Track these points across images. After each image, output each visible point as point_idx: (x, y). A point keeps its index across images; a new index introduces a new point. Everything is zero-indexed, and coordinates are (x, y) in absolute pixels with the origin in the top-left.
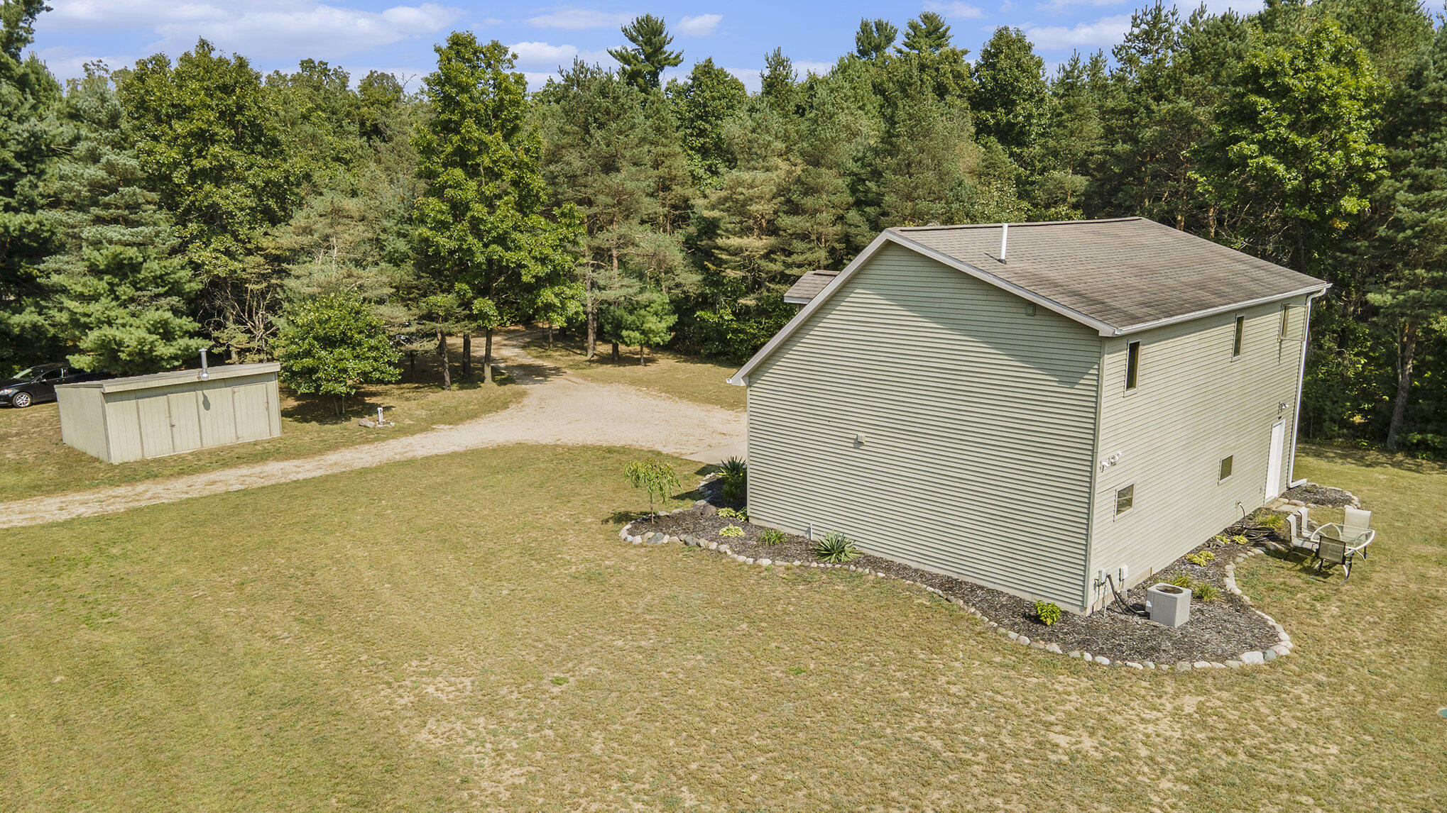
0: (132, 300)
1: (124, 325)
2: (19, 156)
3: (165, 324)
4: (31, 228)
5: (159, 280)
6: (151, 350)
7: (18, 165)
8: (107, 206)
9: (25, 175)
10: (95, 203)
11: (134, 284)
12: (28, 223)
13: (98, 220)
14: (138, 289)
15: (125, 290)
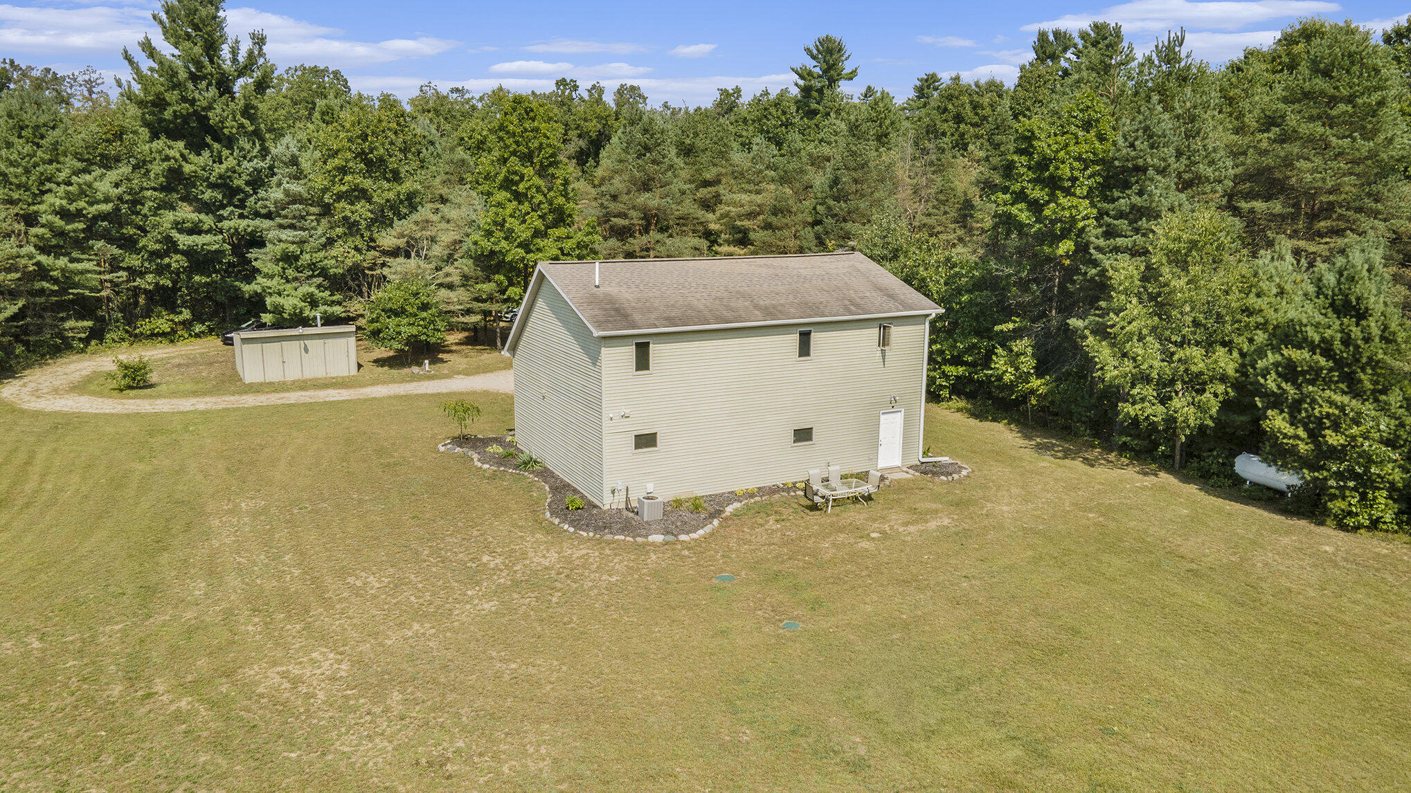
0: (296, 279)
1: (288, 296)
2: (248, 183)
3: (312, 295)
4: (249, 230)
5: (312, 266)
6: (301, 312)
7: (247, 189)
8: (286, 217)
9: (252, 195)
10: (279, 216)
11: (297, 269)
12: (249, 226)
13: (281, 226)
14: (299, 272)
15: (291, 273)
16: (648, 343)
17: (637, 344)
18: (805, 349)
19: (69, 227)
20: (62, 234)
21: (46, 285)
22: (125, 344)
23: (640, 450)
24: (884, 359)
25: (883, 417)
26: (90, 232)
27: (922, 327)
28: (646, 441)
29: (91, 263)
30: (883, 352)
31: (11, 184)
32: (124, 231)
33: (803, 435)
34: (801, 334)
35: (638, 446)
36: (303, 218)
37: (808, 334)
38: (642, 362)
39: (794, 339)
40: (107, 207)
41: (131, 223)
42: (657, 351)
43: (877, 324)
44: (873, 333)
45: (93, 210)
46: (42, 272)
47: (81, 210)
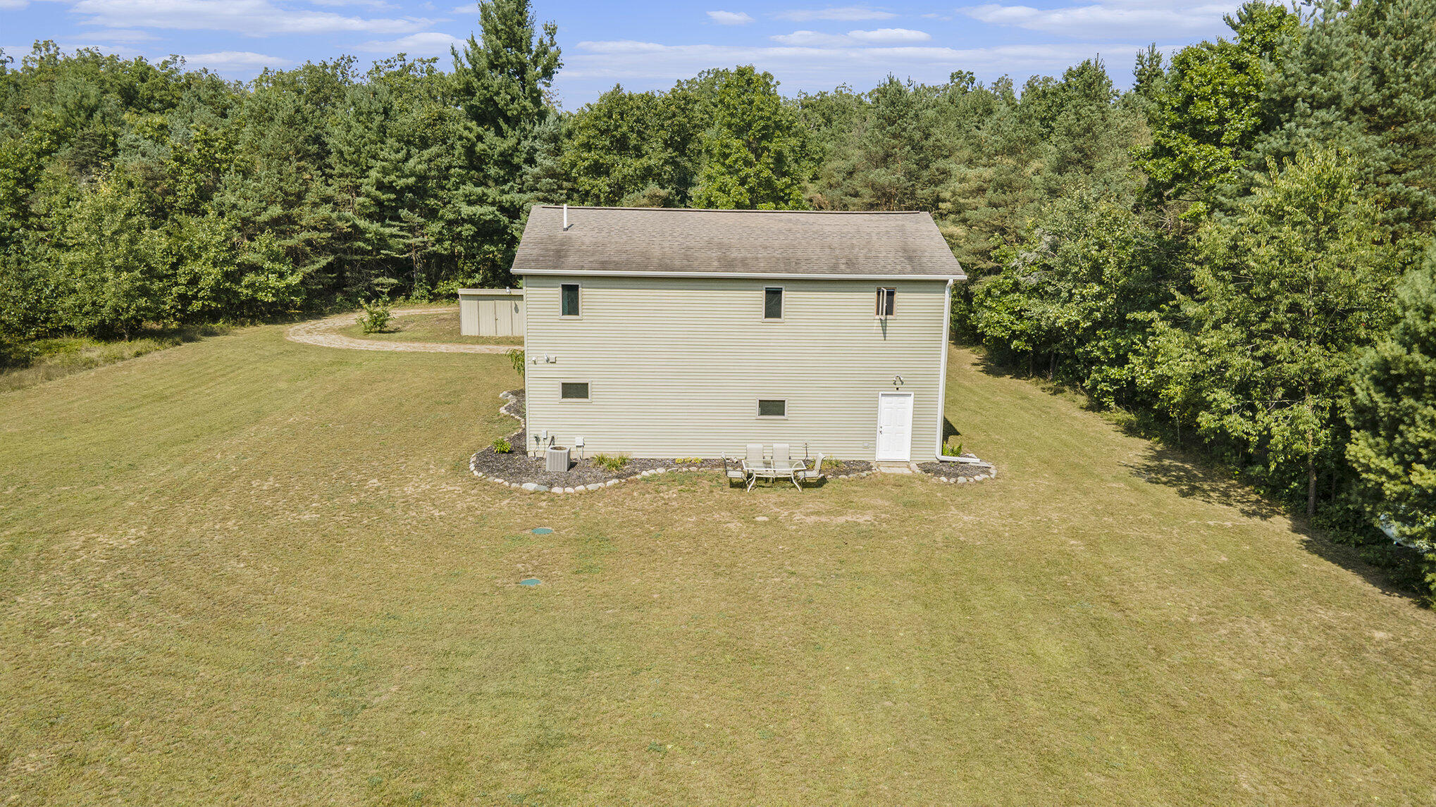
16: (576, 287)
17: (563, 286)
18: (773, 308)
19: (384, 197)
20: (379, 203)
21: (361, 244)
22: (425, 302)
23: (569, 400)
24: (885, 333)
25: (884, 402)
26: (400, 202)
27: (939, 296)
28: (575, 390)
29: (396, 229)
30: (884, 324)
31: (346, 160)
32: (428, 202)
33: (771, 408)
34: (768, 292)
35: (565, 395)
36: (553, 190)
37: (778, 292)
38: (571, 304)
39: (758, 297)
40: (412, 180)
41: (436, 197)
42: (587, 295)
43: (874, 287)
44: (868, 299)
45: (402, 182)
46: (358, 233)
47: (392, 182)
